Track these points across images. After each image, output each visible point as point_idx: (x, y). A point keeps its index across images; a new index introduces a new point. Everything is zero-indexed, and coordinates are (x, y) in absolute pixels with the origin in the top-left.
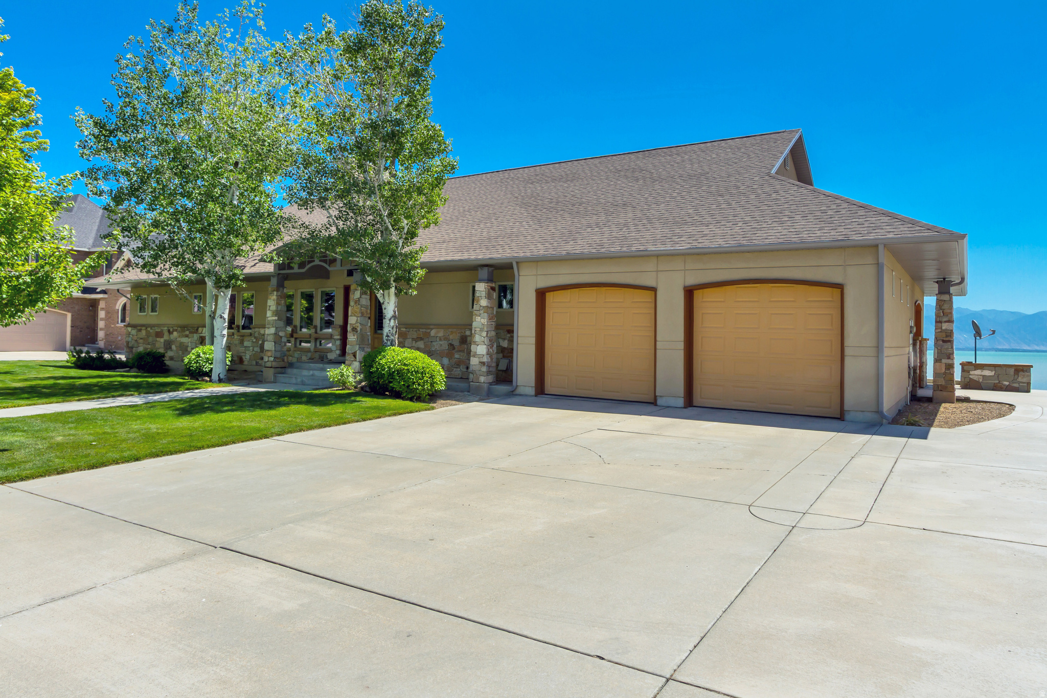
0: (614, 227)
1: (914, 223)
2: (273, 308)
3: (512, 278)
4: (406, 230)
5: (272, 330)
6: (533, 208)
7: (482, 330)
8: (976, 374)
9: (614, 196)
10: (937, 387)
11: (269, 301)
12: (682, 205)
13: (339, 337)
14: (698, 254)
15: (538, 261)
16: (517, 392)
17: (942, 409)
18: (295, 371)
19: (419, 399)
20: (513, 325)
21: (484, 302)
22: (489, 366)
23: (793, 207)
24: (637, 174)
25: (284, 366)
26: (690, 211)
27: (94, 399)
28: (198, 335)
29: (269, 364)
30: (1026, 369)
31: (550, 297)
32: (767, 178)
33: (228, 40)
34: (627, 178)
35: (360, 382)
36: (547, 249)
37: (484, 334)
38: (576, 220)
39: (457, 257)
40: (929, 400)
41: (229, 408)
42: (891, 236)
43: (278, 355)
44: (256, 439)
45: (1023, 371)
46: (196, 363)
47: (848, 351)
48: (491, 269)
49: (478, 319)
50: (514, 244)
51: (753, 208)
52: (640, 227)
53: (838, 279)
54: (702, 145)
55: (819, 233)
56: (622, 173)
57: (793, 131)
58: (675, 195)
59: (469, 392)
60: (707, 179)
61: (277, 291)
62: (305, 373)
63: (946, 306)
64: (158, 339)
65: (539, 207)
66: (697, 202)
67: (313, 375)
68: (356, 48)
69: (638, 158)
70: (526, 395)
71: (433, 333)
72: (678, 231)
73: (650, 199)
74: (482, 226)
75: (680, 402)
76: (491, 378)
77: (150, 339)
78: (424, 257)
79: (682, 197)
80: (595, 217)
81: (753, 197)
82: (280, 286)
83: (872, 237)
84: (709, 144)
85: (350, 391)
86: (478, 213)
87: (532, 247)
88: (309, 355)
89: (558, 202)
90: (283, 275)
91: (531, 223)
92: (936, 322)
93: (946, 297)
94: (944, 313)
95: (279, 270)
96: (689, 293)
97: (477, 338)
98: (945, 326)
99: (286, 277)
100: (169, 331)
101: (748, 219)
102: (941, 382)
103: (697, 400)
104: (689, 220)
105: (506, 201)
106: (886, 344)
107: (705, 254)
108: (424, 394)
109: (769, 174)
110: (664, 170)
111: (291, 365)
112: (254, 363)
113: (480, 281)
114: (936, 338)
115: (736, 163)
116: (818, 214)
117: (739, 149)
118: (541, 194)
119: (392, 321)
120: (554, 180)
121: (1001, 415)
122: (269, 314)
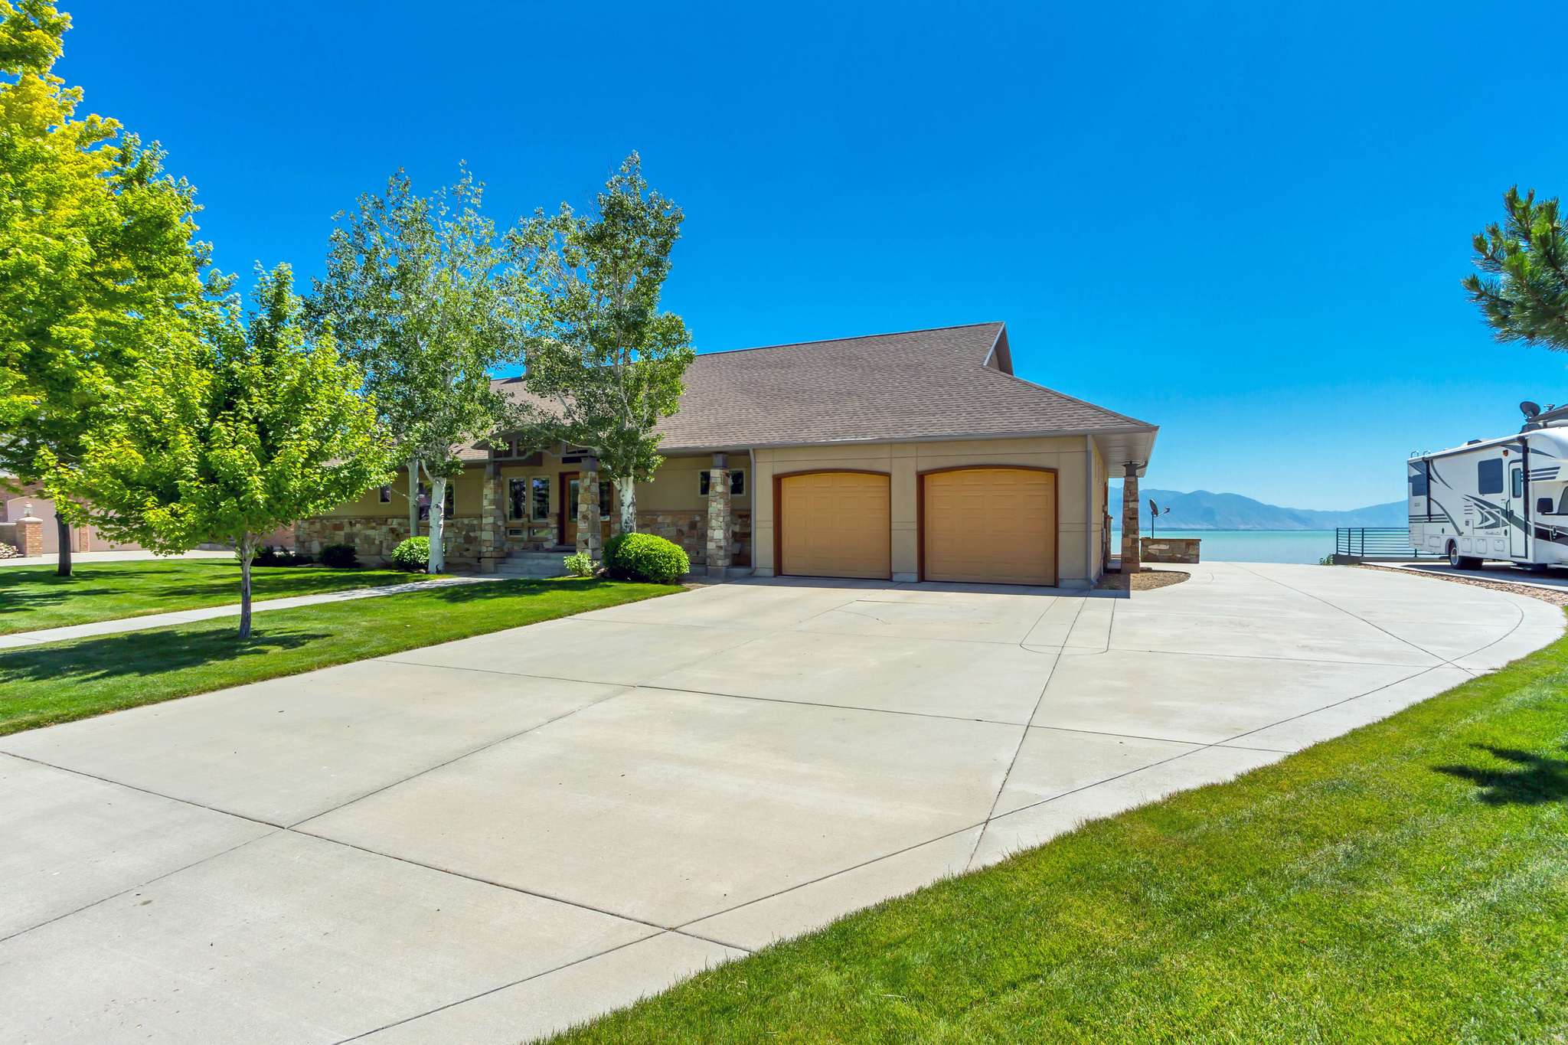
0: (844, 416)
1: (1115, 415)
2: (491, 496)
3: (749, 466)
4: (645, 419)
5: (491, 520)
6: (755, 394)
7: (718, 515)
8: (1153, 548)
9: (836, 384)
10: (1125, 559)
11: (485, 490)
12: (906, 395)
13: (555, 526)
14: (929, 442)
15: (774, 449)
16: (756, 574)
17: (1132, 578)
18: (517, 561)
19: (665, 582)
20: (750, 510)
21: (720, 489)
22: (726, 550)
23: (1010, 399)
24: (853, 362)
25: (504, 557)
26: (915, 401)
27: (329, 592)
28: (388, 527)
29: (488, 555)
30: (1194, 543)
31: (785, 482)
32: (980, 370)
33: (444, 219)
34: (845, 366)
35: (598, 568)
36: (782, 437)
37: (721, 519)
38: (804, 408)
39: (691, 444)
40: (1118, 571)
41: (492, 595)
42: (1097, 427)
43: (498, 545)
44: (553, 619)
45: (1193, 544)
46: (410, 554)
47: (1061, 528)
48: (725, 456)
49: (714, 504)
50: (746, 431)
51: (973, 399)
52: (870, 416)
53: (1053, 465)
54: (913, 335)
55: (1035, 424)
56: (839, 361)
57: (997, 324)
58: (897, 384)
59: (706, 575)
60: (925, 369)
61: (494, 479)
62: (530, 562)
63: (1132, 487)
64: (337, 532)
65: (762, 394)
66: (920, 392)
67: (538, 564)
68: (597, 238)
69: (851, 345)
70: (765, 577)
71: (660, 519)
72: (907, 420)
73: (873, 388)
74: (706, 412)
75: (914, 577)
76: (727, 562)
77: (327, 533)
78: (660, 445)
79: (904, 387)
80: (822, 406)
81: (971, 388)
82: (497, 474)
83: (1081, 428)
84: (919, 334)
85: (587, 578)
86: (698, 399)
87: (767, 435)
88: (522, 545)
89: (780, 390)
90: (499, 461)
91: (758, 410)
92: (1124, 501)
93: (1132, 479)
94: (1131, 493)
95: (495, 457)
96: (921, 477)
97: (714, 523)
98: (1131, 505)
99: (501, 464)
100: (350, 523)
101: (970, 409)
102: (1128, 555)
103: (928, 575)
104: (916, 410)
105: (724, 387)
106: (1093, 521)
107: (936, 442)
108: (672, 577)
109: (982, 366)
110: (880, 359)
111: (509, 555)
112: (458, 554)
113: (715, 467)
114: (1124, 515)
115: (949, 354)
116: (1032, 406)
117: (949, 339)
118: (759, 380)
119: (631, 508)
120: (769, 366)
121: (1180, 581)
122: (485, 503)
